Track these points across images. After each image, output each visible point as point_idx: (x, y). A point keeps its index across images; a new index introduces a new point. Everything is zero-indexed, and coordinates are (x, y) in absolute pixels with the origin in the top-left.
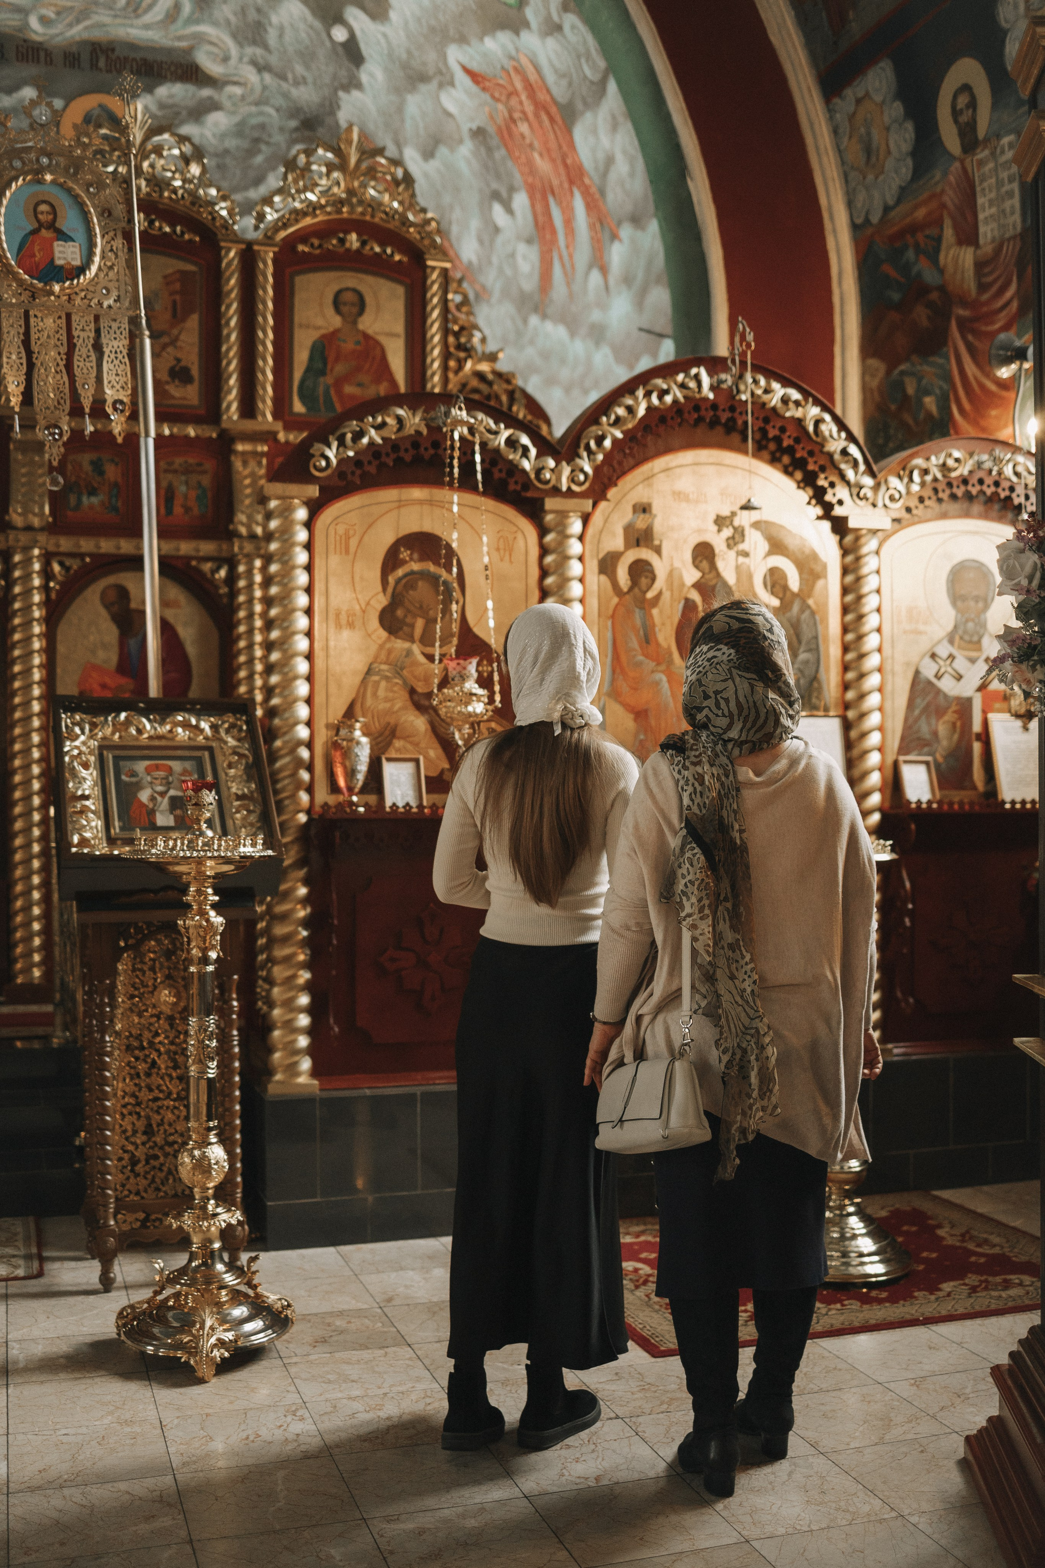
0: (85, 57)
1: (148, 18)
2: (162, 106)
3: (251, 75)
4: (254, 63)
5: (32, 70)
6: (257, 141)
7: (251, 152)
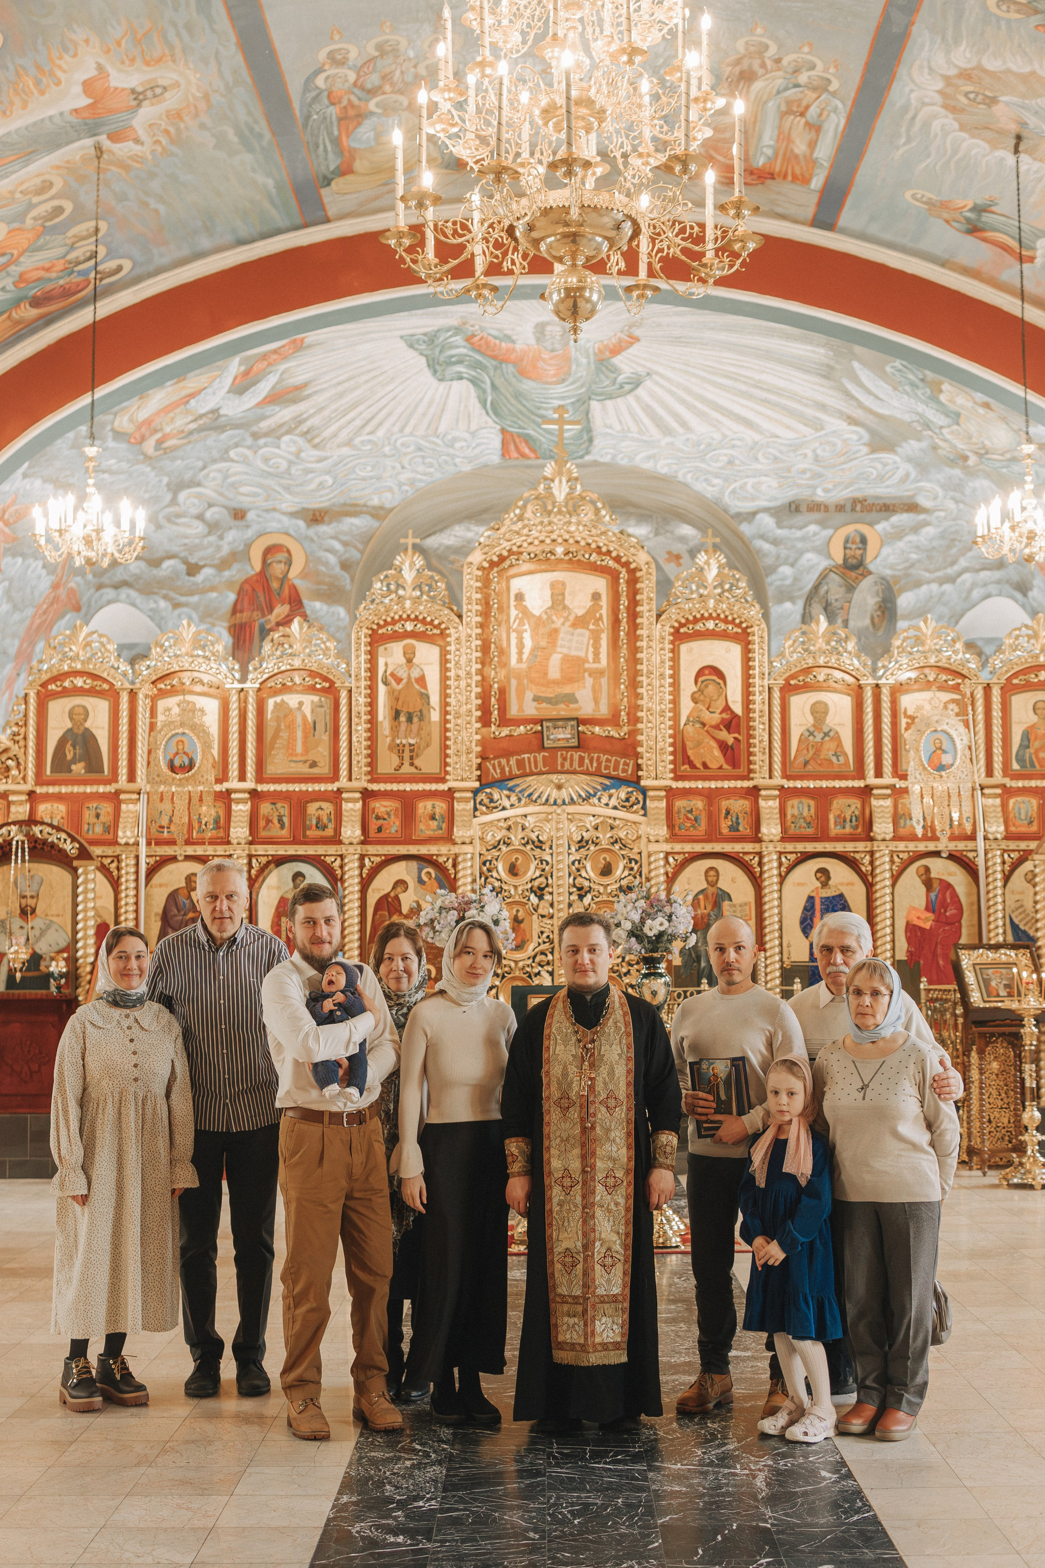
0: (848, 507)
1: (888, 483)
2: (893, 527)
3: (951, 505)
4: (953, 498)
5: (816, 516)
6: (953, 540)
7: (949, 547)
